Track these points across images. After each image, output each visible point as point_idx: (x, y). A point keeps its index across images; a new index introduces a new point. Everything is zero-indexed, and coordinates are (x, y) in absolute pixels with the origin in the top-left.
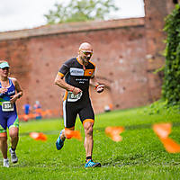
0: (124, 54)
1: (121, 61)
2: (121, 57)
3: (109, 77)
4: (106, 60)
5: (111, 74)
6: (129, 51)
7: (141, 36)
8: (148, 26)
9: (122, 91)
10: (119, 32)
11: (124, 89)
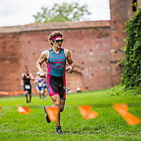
0: (93, 49)
1: (91, 53)
2: (91, 50)
3: (81, 66)
4: (79, 53)
5: (83, 63)
6: (98, 46)
7: (107, 35)
8: (112, 27)
9: (90, 76)
10: (90, 31)
11: (92, 75)
